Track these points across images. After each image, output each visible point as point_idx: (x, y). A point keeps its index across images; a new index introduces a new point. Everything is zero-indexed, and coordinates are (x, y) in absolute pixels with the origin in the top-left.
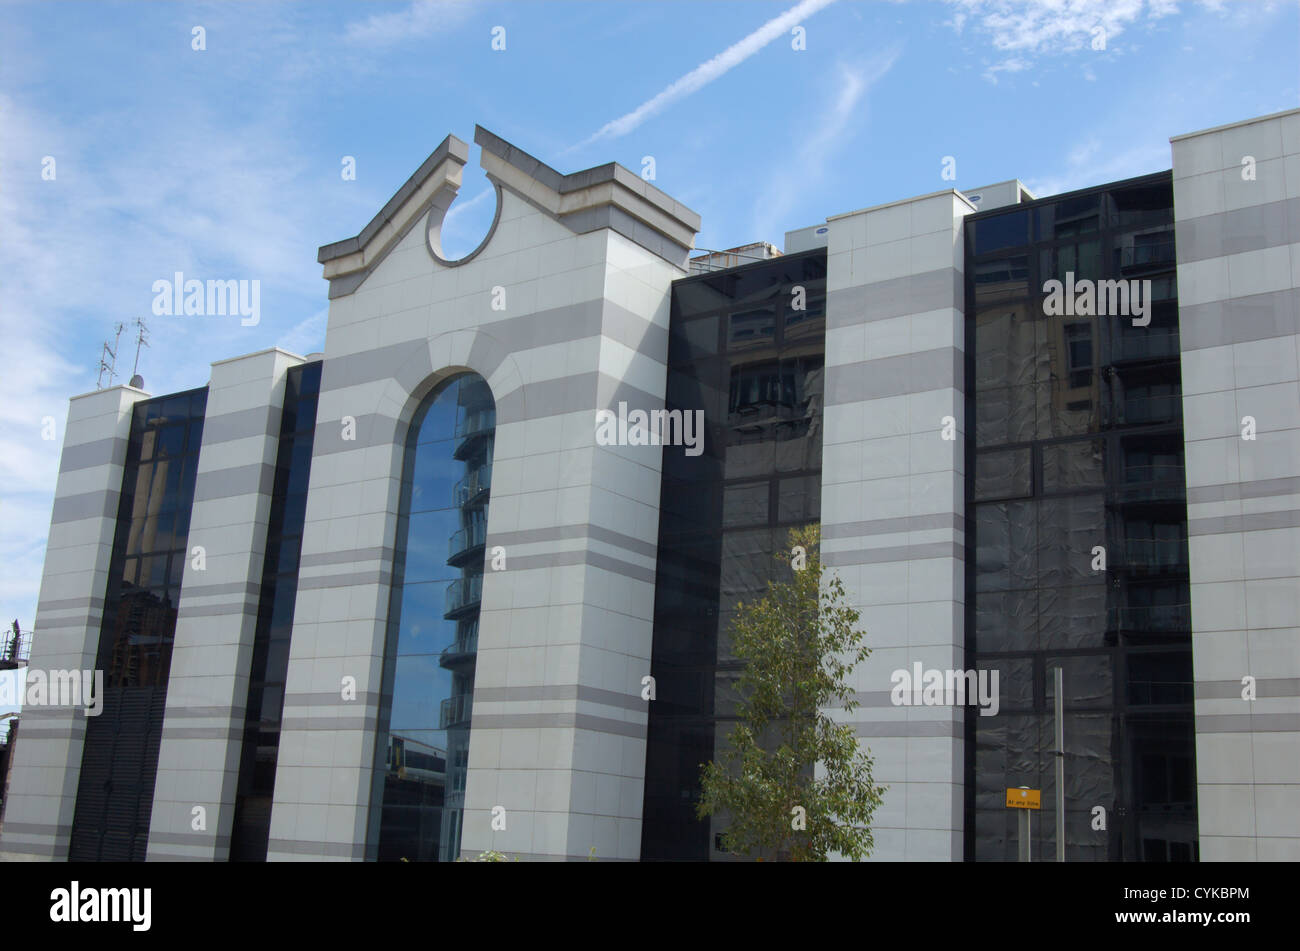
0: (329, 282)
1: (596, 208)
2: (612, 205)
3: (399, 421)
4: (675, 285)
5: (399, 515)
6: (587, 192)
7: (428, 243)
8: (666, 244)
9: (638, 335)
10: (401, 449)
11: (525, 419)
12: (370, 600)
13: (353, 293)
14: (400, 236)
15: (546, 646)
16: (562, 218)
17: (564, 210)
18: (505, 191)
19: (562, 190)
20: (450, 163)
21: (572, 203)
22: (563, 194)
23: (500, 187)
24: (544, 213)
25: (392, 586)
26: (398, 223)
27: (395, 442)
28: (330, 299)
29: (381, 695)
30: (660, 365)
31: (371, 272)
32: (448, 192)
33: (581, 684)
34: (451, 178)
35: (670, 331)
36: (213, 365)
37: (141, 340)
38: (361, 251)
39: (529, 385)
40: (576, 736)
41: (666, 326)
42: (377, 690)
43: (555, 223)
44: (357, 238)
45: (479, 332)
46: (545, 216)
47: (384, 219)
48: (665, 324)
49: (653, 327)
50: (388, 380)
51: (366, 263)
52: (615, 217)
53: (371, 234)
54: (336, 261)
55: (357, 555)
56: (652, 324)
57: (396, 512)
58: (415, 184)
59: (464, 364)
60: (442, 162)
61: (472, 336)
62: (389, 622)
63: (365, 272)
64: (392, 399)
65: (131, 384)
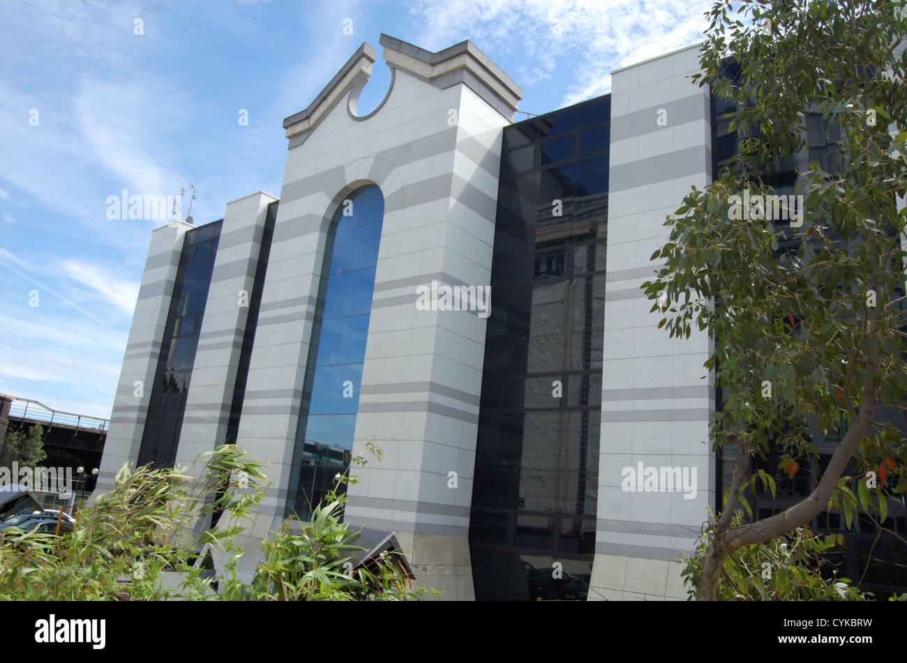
0: (288, 140)
1: (454, 71)
2: (465, 68)
3: (324, 217)
4: (505, 129)
5: (322, 277)
6: (449, 62)
7: (348, 108)
8: (500, 103)
9: (481, 156)
10: (325, 236)
11: (403, 208)
12: (299, 330)
13: (302, 144)
14: (332, 107)
15: (410, 355)
16: (432, 80)
17: (434, 74)
18: (397, 71)
19: (433, 62)
20: (364, 60)
21: (440, 69)
22: (433, 65)
23: (394, 69)
24: (420, 79)
25: (314, 322)
26: (330, 99)
27: (321, 230)
28: (289, 149)
29: (304, 392)
30: (494, 178)
31: (314, 130)
32: (363, 77)
33: (432, 381)
34: (364, 69)
35: (502, 158)
36: (227, 204)
37: (194, 197)
38: (308, 118)
39: (407, 186)
40: (428, 417)
41: (499, 154)
42: (301, 388)
43: (428, 85)
44: (306, 110)
45: (376, 157)
46: (422, 82)
47: (323, 97)
48: (498, 152)
49: (490, 153)
50: (318, 194)
51: (311, 125)
52: (466, 77)
53: (314, 106)
54: (293, 127)
55: (293, 302)
56: (489, 150)
57: (320, 275)
58: (342, 74)
59: (366, 178)
60: (359, 59)
61: (371, 160)
62: (311, 345)
63: (310, 130)
64: (320, 205)
65: (187, 221)
